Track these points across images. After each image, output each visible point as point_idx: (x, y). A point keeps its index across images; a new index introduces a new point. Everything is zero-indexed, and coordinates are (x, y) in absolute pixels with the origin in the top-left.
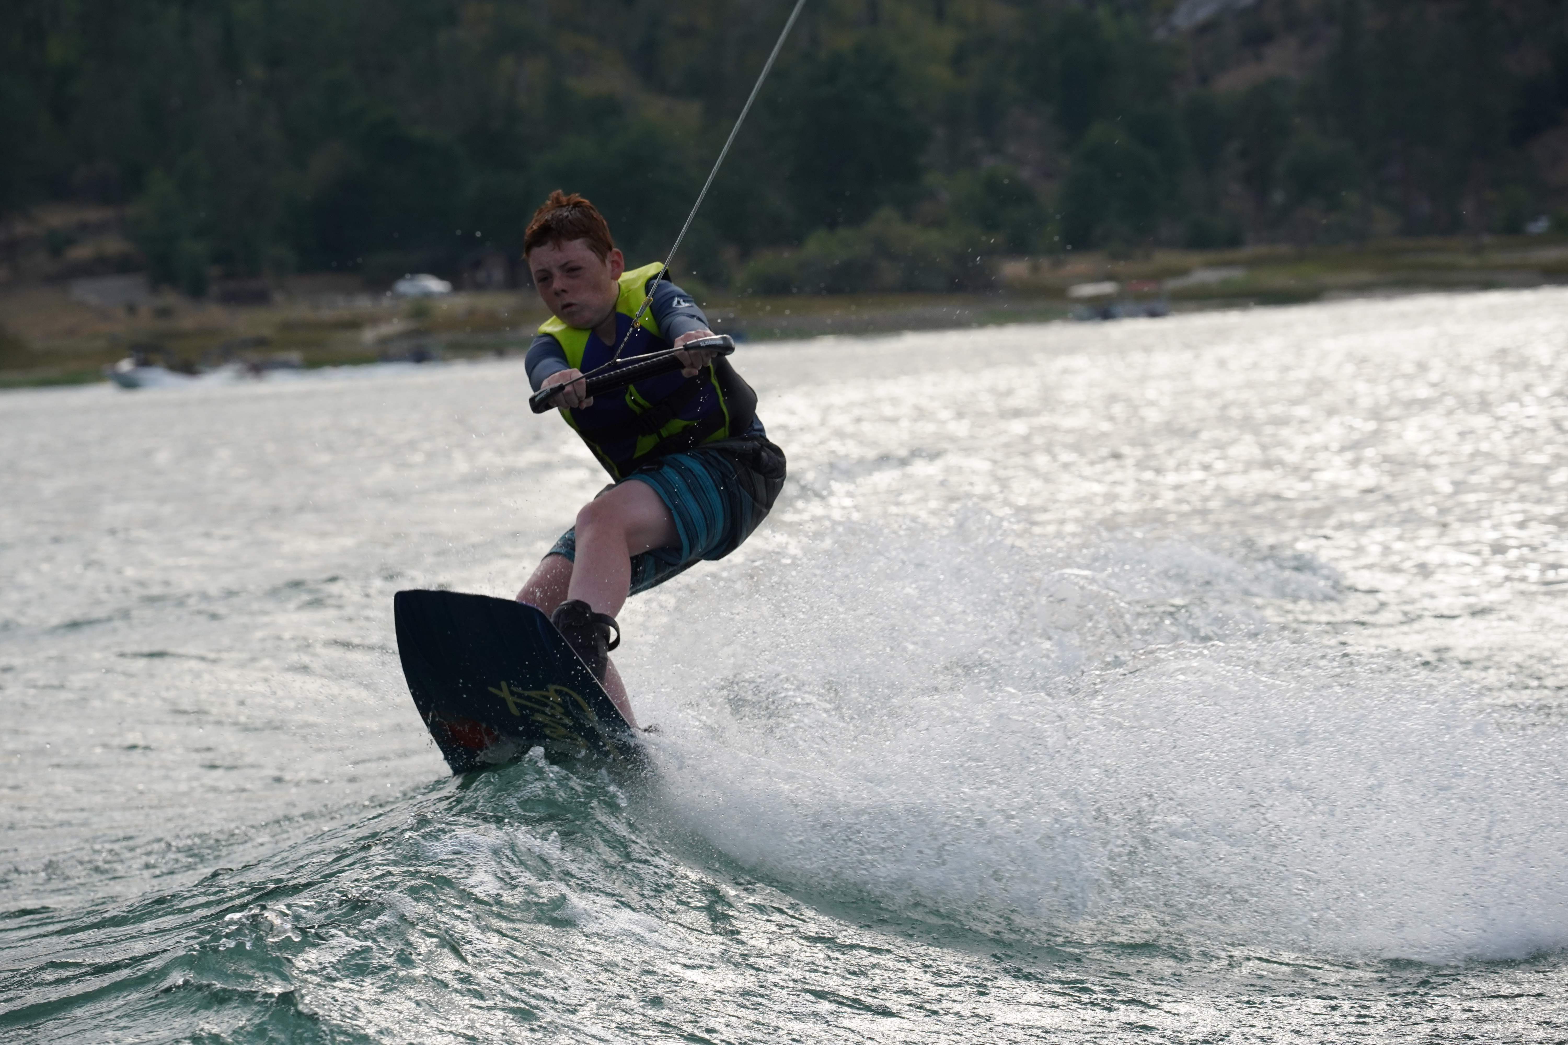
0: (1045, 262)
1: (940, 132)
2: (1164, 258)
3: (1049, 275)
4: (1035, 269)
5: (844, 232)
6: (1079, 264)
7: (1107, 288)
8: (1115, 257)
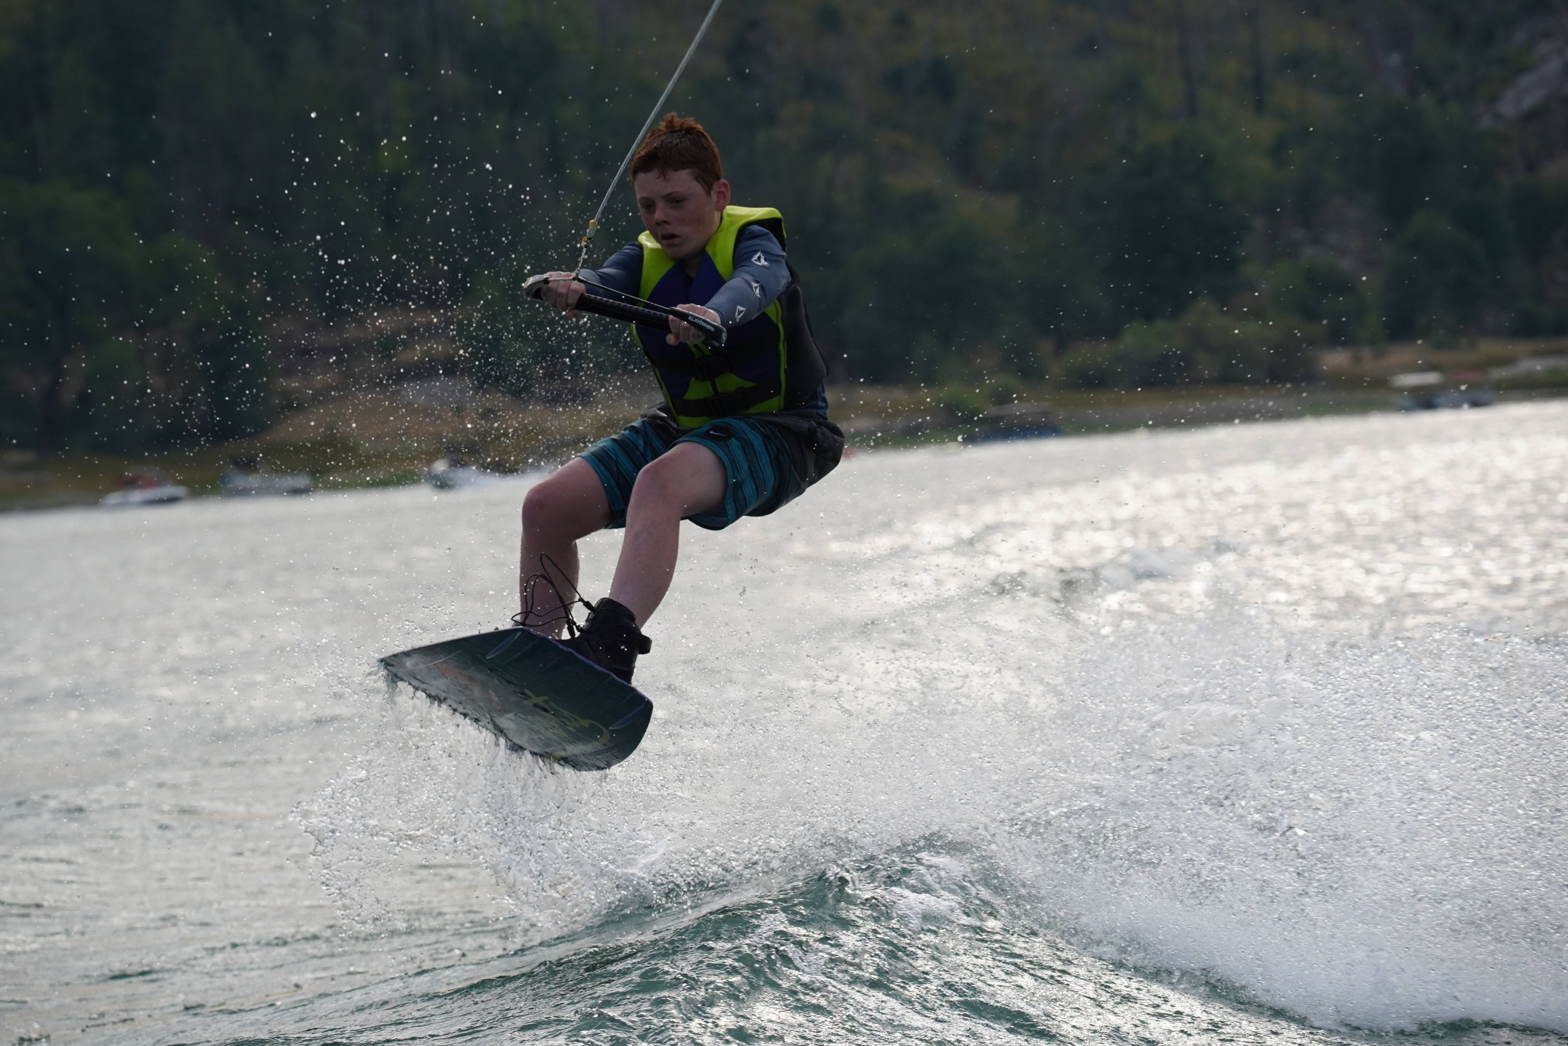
0: (1366, 353)
1: (1259, 223)
2: (1487, 348)
3: (1370, 365)
4: (1357, 360)
5: (1161, 325)
6: (1401, 354)
7: (1431, 378)
8: (1439, 346)
